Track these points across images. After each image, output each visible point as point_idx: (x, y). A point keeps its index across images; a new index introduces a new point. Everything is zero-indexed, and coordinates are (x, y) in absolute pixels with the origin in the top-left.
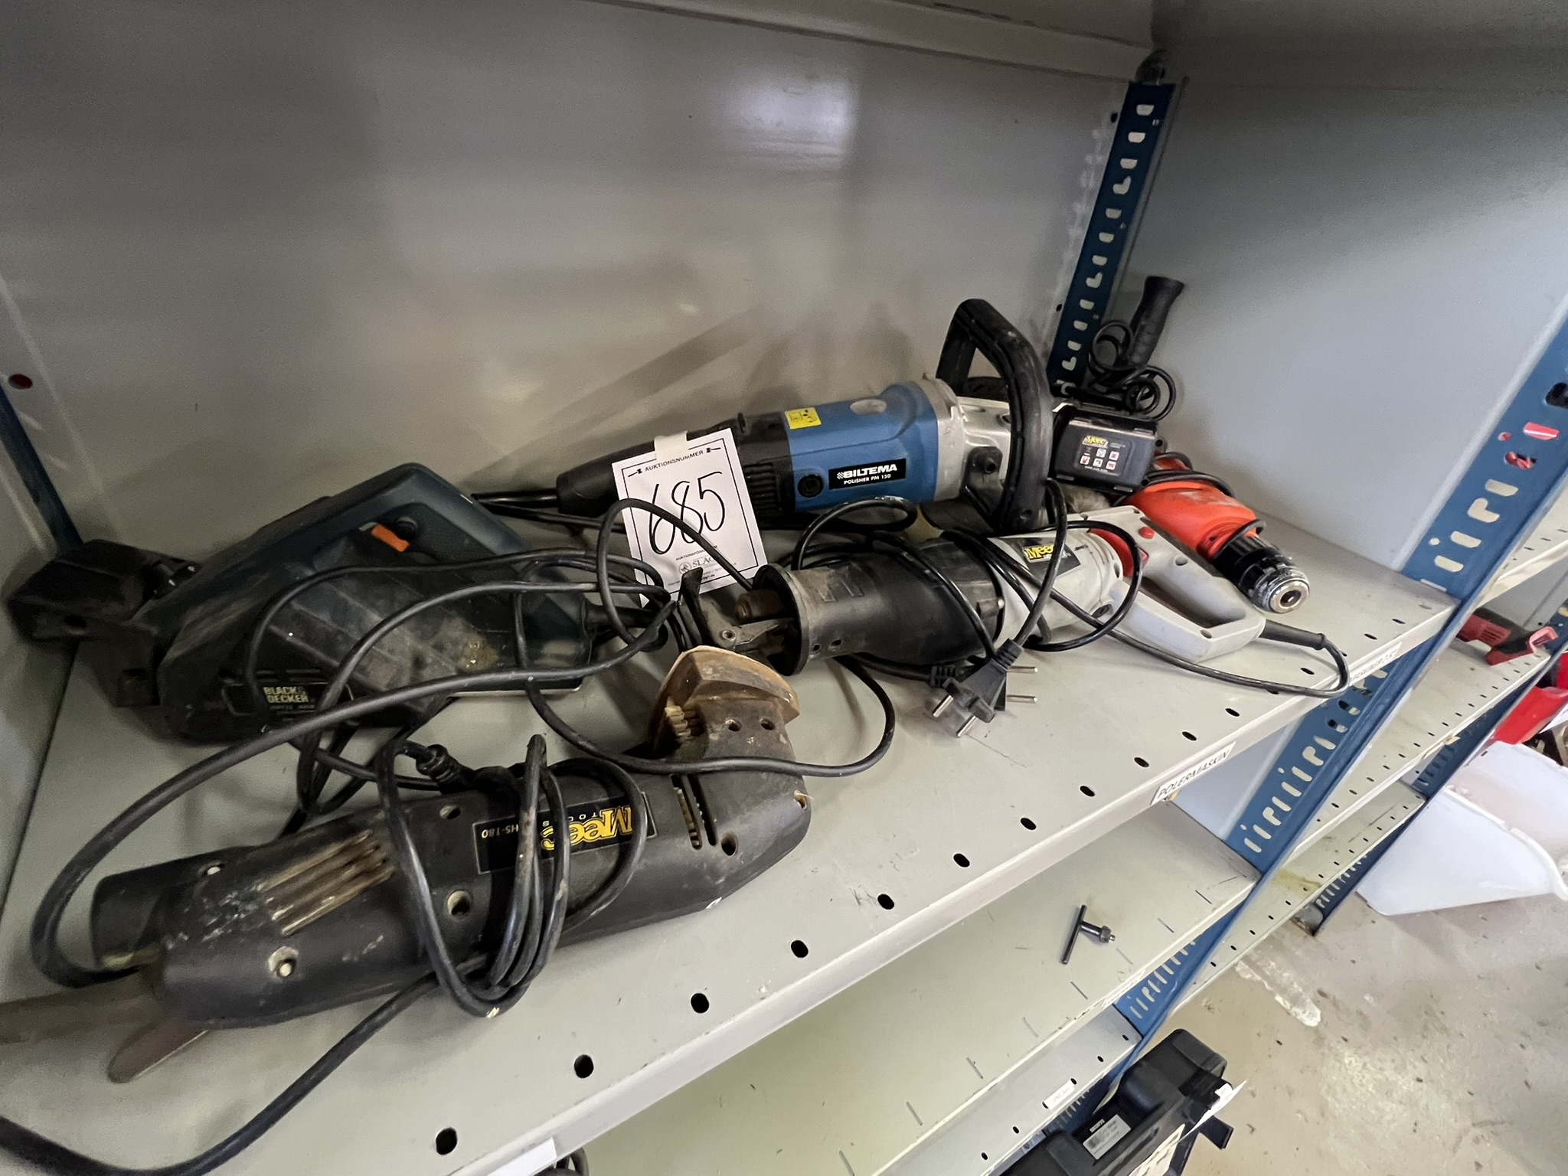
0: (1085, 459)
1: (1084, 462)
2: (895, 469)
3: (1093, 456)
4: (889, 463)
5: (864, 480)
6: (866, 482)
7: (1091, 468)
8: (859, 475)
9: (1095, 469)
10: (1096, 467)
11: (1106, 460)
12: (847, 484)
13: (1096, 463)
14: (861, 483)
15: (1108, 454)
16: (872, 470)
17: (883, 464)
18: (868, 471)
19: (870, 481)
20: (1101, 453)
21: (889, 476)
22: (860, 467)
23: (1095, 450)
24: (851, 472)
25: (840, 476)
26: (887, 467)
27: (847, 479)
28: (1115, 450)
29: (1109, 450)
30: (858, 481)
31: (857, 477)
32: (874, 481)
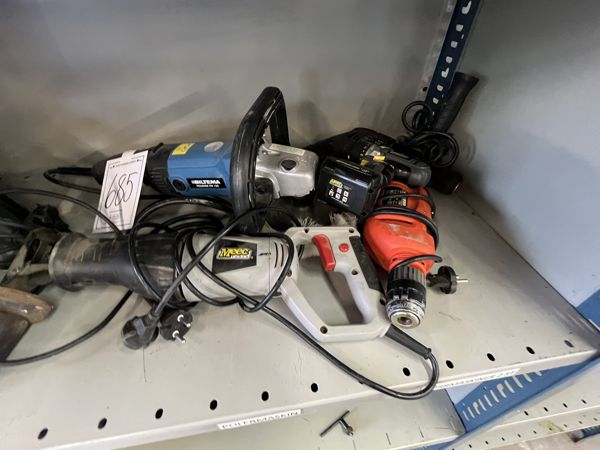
0: (331, 192)
1: (331, 194)
2: (219, 183)
3: (335, 192)
4: (216, 179)
5: (206, 186)
6: (207, 188)
7: (335, 199)
8: (202, 183)
9: (336, 199)
10: (337, 199)
11: (342, 195)
12: (198, 187)
13: (337, 196)
14: (205, 187)
15: (343, 192)
16: (208, 182)
17: (213, 179)
18: (206, 182)
19: (209, 187)
20: (339, 191)
21: (218, 186)
22: (202, 179)
23: (336, 188)
24: (197, 181)
25: (193, 182)
26: (214, 181)
27: (198, 185)
28: (347, 190)
29: (343, 190)
30: (202, 186)
31: (201, 184)
32: (211, 187)
